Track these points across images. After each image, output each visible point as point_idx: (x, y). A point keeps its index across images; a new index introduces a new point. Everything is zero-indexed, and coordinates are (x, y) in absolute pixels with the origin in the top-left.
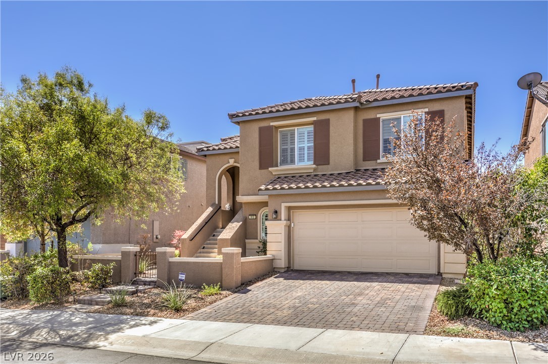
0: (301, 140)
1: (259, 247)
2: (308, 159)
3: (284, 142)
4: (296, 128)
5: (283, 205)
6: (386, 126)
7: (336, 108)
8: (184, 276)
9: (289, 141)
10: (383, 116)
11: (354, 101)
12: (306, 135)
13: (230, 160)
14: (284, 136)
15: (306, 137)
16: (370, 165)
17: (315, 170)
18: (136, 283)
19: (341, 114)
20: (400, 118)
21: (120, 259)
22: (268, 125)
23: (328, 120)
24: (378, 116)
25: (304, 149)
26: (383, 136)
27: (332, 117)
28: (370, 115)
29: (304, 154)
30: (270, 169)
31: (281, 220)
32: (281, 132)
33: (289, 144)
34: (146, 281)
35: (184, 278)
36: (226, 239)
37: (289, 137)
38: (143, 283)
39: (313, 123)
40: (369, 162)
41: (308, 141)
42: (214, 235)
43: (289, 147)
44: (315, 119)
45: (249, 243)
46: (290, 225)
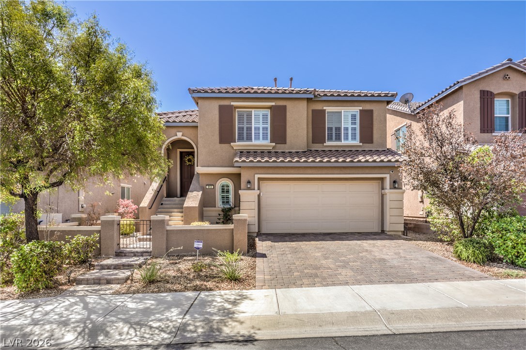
0: (257, 122)
1: (219, 215)
2: (263, 138)
3: (241, 121)
4: (253, 110)
5: (257, 176)
6: (330, 117)
7: (294, 97)
8: (202, 244)
9: (245, 121)
10: (329, 109)
11: (311, 93)
12: (261, 117)
13: (177, 133)
14: (241, 116)
15: (261, 119)
16: (317, 147)
17: (274, 147)
18: (123, 255)
19: (296, 103)
20: (341, 112)
21: (100, 229)
22: (228, 104)
23: (285, 107)
24: (325, 108)
25: (259, 129)
26: (328, 125)
27: (289, 105)
28: (318, 107)
29: (259, 133)
30: (232, 144)
31: (254, 190)
32: (238, 111)
33: (245, 123)
34: (137, 252)
35: (201, 246)
36: (193, 207)
37: (245, 117)
38: (132, 254)
39: (270, 108)
40: (318, 144)
41: (263, 122)
42: (162, 204)
43: (245, 126)
44: (273, 104)
45: (207, 211)
46: (260, 194)
